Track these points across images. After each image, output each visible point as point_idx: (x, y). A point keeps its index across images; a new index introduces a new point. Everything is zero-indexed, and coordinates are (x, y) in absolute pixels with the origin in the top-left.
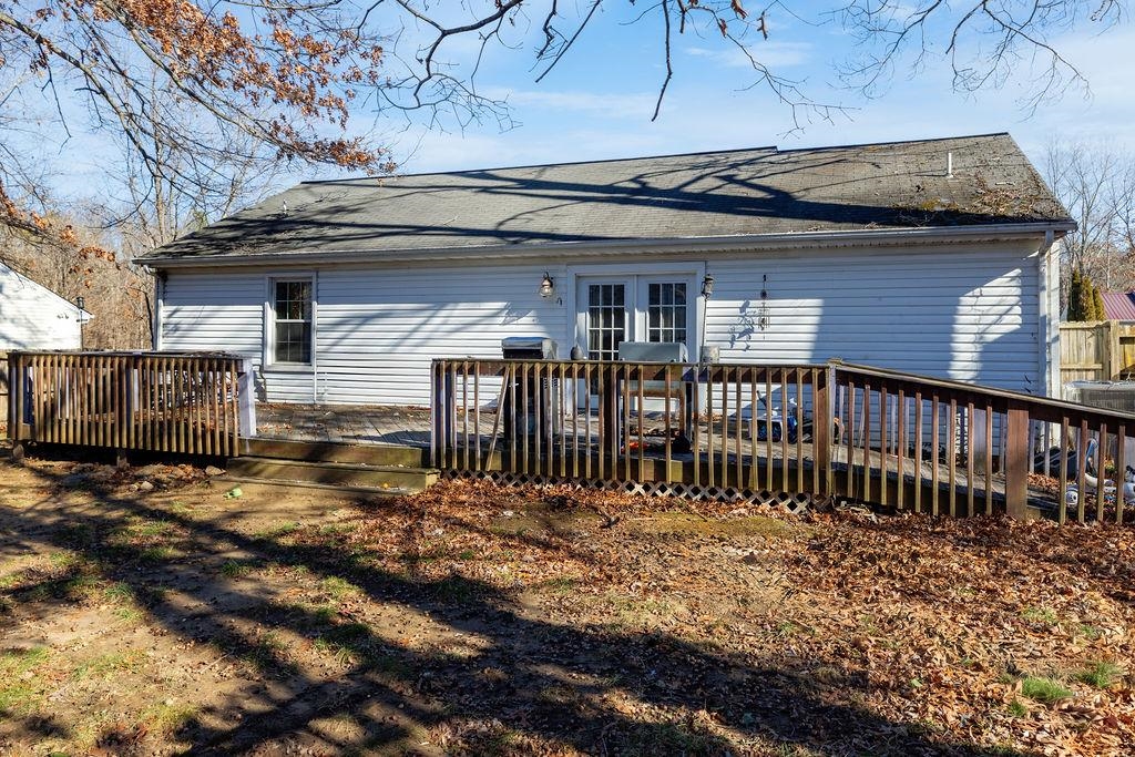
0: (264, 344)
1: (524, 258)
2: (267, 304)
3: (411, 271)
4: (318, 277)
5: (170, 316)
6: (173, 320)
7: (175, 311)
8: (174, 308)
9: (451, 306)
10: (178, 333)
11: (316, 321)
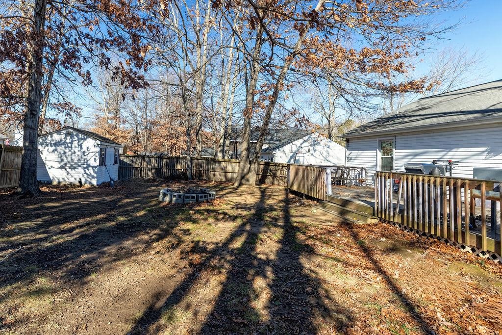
0: (376, 165)
1: (498, 123)
2: (378, 150)
3: (435, 134)
4: (395, 139)
5: (349, 155)
6: (350, 156)
7: (351, 153)
8: (350, 152)
9: (455, 150)
10: (351, 161)
11: (395, 157)
